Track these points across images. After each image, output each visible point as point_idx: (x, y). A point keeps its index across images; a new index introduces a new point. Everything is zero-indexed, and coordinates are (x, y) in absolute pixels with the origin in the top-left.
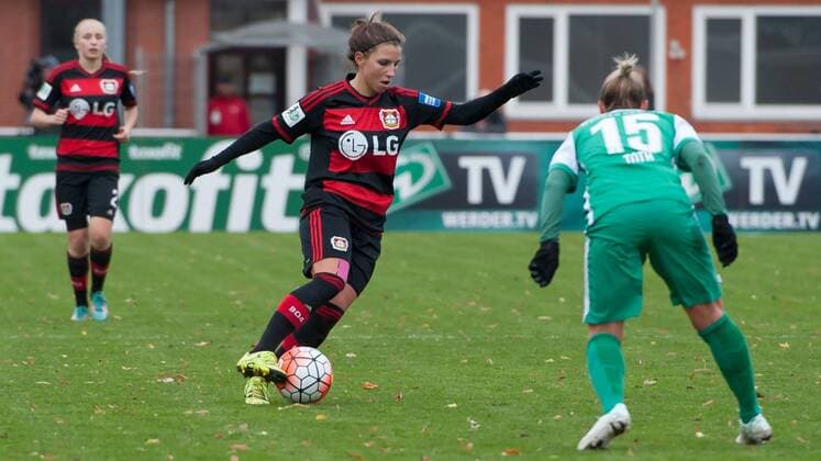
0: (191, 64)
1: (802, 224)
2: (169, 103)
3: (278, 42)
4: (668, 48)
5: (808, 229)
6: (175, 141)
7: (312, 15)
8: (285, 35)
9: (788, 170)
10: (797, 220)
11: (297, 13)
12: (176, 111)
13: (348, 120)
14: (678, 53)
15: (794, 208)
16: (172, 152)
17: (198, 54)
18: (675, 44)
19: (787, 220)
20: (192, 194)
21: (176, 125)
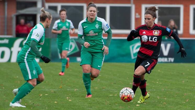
0: (11, 19)
1: (169, 61)
2: (6, 28)
3: (34, 13)
4: (135, 15)
5: (171, 62)
6: (7, 38)
7: (43, 6)
8: (36, 11)
9: (166, 47)
10: (168, 60)
11: (39, 5)
12: (7, 30)
13: (144, 33)
14: (138, 16)
15: (167, 57)
16: (6, 41)
17: (13, 16)
18: (137, 14)
19: (166, 60)
20: (11, 53)
21: (8, 34)
